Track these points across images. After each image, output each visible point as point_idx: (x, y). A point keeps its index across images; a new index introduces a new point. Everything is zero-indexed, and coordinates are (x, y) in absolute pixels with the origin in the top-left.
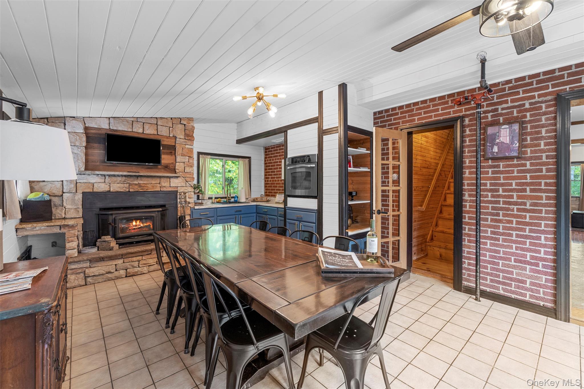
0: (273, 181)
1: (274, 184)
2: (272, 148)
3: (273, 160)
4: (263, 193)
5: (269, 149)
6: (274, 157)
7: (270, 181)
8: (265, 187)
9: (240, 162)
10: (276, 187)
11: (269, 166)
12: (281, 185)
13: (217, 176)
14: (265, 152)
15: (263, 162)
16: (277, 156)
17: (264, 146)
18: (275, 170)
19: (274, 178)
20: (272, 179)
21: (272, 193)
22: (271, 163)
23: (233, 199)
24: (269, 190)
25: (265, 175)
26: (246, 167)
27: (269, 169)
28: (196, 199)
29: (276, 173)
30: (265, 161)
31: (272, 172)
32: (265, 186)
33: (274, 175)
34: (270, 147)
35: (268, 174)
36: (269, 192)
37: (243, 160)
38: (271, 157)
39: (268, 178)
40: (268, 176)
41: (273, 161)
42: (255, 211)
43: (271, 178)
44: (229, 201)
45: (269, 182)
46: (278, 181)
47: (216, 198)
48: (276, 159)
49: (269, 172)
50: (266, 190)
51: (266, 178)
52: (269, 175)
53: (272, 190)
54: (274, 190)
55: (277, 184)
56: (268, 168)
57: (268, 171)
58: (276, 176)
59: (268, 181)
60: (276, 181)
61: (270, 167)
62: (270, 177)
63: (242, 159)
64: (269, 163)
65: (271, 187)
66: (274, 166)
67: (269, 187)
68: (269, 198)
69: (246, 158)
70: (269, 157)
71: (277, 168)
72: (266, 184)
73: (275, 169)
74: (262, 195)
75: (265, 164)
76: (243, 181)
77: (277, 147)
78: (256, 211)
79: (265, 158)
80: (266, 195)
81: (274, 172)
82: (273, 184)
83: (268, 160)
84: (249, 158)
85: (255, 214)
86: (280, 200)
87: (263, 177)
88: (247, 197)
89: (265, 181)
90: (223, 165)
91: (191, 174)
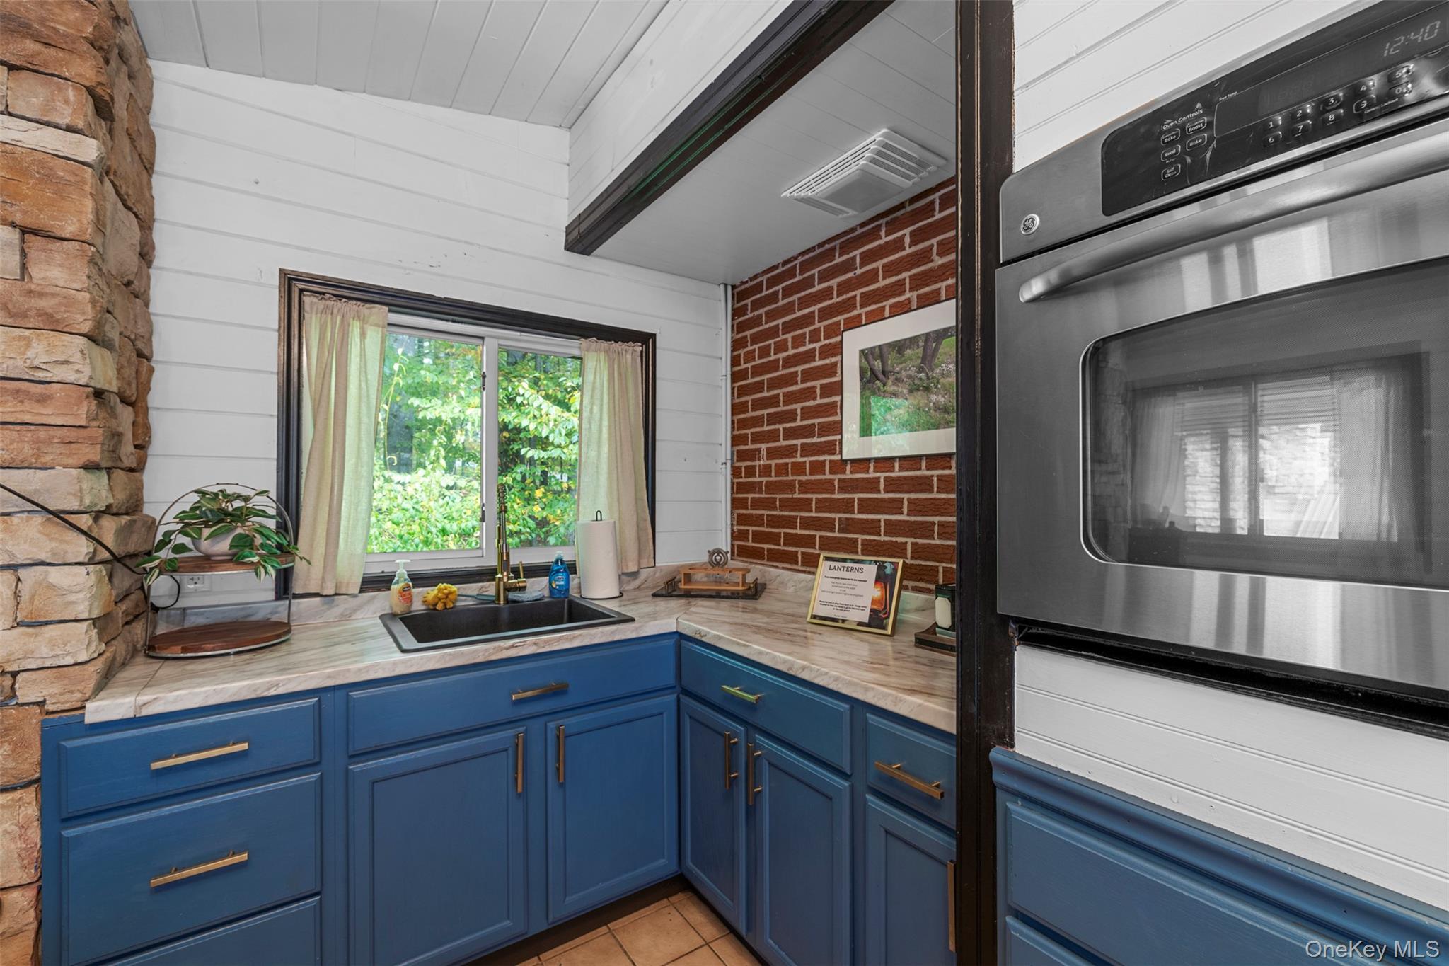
0: (782, 470)
1: (790, 486)
2: (773, 282)
3: (781, 347)
4: (724, 543)
5: (758, 288)
6: (788, 327)
7: (766, 471)
8: (736, 503)
9: (590, 363)
10: (804, 505)
11: (758, 387)
12: (837, 496)
13: (529, 455)
14: (736, 313)
15: (724, 368)
16: (808, 320)
17: (730, 282)
18: (798, 407)
19: (791, 451)
20: (773, 462)
21: (774, 539)
22: (773, 366)
23: (544, 581)
24: (758, 520)
25: (735, 440)
26: (624, 389)
27: (758, 405)
28: (272, 595)
29: (799, 423)
30: (735, 361)
31: (773, 419)
32: (733, 500)
33: (789, 434)
34: (764, 278)
35: (748, 431)
36: (758, 537)
37: (607, 352)
38: (773, 333)
39: (754, 455)
40: (753, 442)
41: (782, 355)
42: (670, 679)
43: (772, 454)
44: (512, 596)
45: (757, 479)
46: (817, 468)
47: (420, 579)
48: (798, 341)
49: (757, 421)
50: (741, 520)
51: (742, 456)
52: (758, 438)
53: (775, 522)
54: (791, 522)
55: (805, 487)
56: (749, 398)
57: (751, 414)
58: (799, 442)
59: (750, 471)
60: (799, 468)
61: (765, 394)
62: (763, 446)
63: (605, 344)
64: (758, 371)
65: (769, 504)
66: (791, 379)
67: (757, 504)
68: (757, 571)
69: (626, 341)
70: (755, 339)
71: (809, 394)
72: (738, 488)
73: (791, 398)
74: (718, 552)
75: (735, 377)
76: (610, 473)
77: (806, 266)
78: (679, 675)
79: (737, 345)
80: (742, 552)
81: (791, 416)
82: (783, 491)
83: (749, 357)
84: (646, 340)
85: (671, 698)
86: (846, 608)
87: (724, 451)
88: (633, 568)
89: (736, 472)
90: (484, 377)
91: (42, 400)
